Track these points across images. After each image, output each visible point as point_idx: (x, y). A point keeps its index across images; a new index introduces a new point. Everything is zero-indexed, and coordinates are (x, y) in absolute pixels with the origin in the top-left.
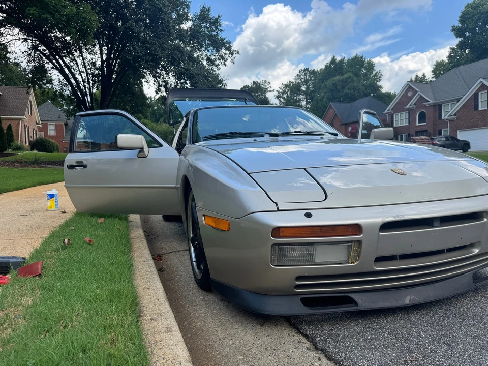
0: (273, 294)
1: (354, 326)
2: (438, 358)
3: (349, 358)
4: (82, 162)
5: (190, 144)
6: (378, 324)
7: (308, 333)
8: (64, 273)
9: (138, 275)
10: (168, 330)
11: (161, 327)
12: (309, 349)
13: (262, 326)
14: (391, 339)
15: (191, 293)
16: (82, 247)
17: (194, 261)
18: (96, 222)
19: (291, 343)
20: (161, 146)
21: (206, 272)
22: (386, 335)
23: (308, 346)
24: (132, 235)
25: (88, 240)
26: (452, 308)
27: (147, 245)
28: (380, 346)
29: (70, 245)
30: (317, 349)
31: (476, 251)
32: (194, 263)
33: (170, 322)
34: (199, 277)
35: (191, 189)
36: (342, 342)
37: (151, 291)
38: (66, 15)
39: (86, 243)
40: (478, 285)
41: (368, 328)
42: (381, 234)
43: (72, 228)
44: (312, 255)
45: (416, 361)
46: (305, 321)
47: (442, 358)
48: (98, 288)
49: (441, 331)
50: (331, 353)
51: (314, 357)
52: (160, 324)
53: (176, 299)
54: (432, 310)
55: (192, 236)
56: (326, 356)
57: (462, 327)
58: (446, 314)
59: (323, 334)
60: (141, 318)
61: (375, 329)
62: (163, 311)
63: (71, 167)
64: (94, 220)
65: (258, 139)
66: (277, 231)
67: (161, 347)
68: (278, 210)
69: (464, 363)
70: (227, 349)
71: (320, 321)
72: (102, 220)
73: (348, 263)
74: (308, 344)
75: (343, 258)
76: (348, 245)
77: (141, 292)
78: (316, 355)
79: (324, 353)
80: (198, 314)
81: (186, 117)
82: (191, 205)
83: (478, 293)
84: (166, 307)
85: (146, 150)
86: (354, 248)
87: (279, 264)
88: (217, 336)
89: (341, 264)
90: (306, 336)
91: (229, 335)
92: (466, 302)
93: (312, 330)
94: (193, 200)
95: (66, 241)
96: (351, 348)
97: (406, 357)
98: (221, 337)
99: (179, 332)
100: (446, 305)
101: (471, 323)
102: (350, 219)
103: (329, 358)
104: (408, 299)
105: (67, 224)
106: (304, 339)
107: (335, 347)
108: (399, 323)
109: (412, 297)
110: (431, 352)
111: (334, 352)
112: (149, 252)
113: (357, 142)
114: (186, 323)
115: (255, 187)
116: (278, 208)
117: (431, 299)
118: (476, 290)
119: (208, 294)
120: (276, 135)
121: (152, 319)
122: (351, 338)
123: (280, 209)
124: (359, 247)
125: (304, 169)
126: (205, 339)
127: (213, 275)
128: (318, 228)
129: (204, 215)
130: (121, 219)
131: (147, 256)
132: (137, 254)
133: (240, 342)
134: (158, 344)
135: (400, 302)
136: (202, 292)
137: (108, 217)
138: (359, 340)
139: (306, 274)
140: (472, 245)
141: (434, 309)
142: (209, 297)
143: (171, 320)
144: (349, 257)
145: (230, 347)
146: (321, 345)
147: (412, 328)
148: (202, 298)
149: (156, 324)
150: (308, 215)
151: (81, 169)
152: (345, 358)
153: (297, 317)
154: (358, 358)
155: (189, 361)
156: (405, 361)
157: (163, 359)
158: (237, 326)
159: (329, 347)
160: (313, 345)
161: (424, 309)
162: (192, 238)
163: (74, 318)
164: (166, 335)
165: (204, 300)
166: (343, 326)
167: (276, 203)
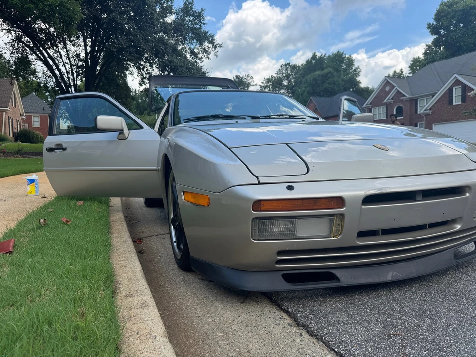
0: (254, 270)
1: (336, 302)
2: (422, 332)
3: (332, 333)
4: (61, 145)
5: (171, 126)
6: (360, 300)
7: (289, 310)
8: (37, 251)
9: (116, 254)
10: (144, 305)
11: (136, 303)
12: (290, 325)
13: (242, 303)
14: (374, 314)
15: (171, 273)
16: (58, 227)
17: (175, 242)
18: (75, 204)
19: (272, 320)
20: (141, 128)
21: (186, 252)
22: (368, 311)
23: (289, 322)
24: (112, 218)
25: (65, 221)
26: (434, 284)
27: (126, 227)
28: (363, 321)
29: (45, 224)
30: (298, 325)
31: (458, 227)
32: (175, 244)
33: (146, 298)
34: (179, 258)
35: (171, 169)
36: (324, 318)
37: (128, 269)
38: (49, 6)
39: (62, 223)
40: (459, 261)
41: (351, 304)
42: (364, 207)
43: (50, 210)
44: (293, 229)
45: (399, 335)
46: (287, 299)
47: (426, 332)
48: (71, 264)
49: (424, 306)
50: (313, 329)
51: (295, 332)
52: (135, 300)
53: (155, 280)
54: (413, 287)
55: (172, 216)
56: (308, 332)
57: (445, 303)
58: (428, 290)
59: (305, 310)
60: (116, 294)
61: (357, 305)
62: (140, 288)
63: (50, 150)
64: (73, 203)
65: (240, 121)
66: (258, 205)
67: (135, 322)
68: (260, 184)
69: (448, 336)
70: (206, 327)
71: (302, 298)
72: (81, 203)
73: (330, 237)
74: (289, 320)
75: (325, 232)
76: (330, 219)
77: (118, 270)
78: (298, 331)
79: (306, 329)
80: (177, 292)
81: (168, 102)
82: (172, 185)
83: (459, 271)
84: (143, 284)
85: (126, 132)
86: (337, 221)
87: (259, 239)
88: (196, 313)
89: (323, 238)
90: (287, 312)
91: (208, 313)
92: (447, 279)
93: (294, 307)
94: (174, 180)
95: (42, 221)
96: (333, 323)
97: (389, 332)
98: (200, 315)
99: (156, 307)
100: (428, 282)
101: (453, 298)
102: (333, 192)
103: (311, 334)
104: (390, 275)
105: (45, 207)
106: (285, 316)
107: (317, 323)
108: (381, 299)
109: (395, 273)
110: (414, 326)
111: (316, 328)
112: (128, 233)
113: (338, 124)
114: (165, 301)
115: (236, 161)
116: (259, 182)
117: (414, 275)
118: (456, 267)
119: (188, 274)
120: (258, 118)
121: (127, 296)
122: (334, 313)
123: (261, 182)
124: (341, 221)
125: (286, 144)
126: (184, 317)
127: (193, 254)
128: (301, 201)
129: (184, 192)
130: (100, 202)
131: (126, 237)
132: (116, 235)
133: (219, 320)
134: (133, 319)
135: (382, 278)
136: (182, 272)
137: (88, 201)
138: (341, 315)
139: (287, 249)
140: (454, 221)
141: (416, 286)
142: (189, 276)
143: (147, 296)
144: (331, 231)
145: (209, 324)
146: (303, 321)
147: (395, 304)
148: (182, 278)
149: (131, 300)
150: (290, 188)
151: (60, 152)
152: (327, 333)
153: (278, 293)
154: (341, 333)
155: (165, 336)
156: (388, 335)
157: (137, 333)
158: (217, 304)
159: (311, 323)
160: (295, 321)
161: (405, 285)
162: (173, 219)
163: (43, 293)
164: (142, 310)
165: (184, 280)
166: (325, 303)
167: (256, 176)
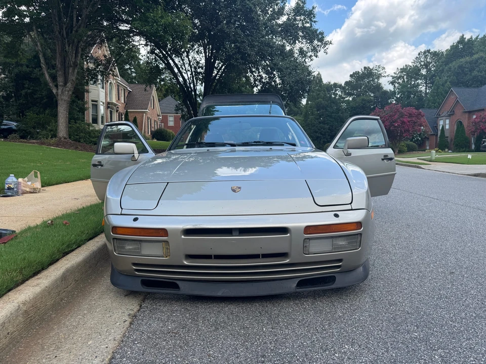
4: (101, 162)
12: (129, 315)
13: (125, 296)
20: (146, 152)
23: (132, 313)
25: (65, 223)
31: (288, 260)
42: (183, 237)
44: (141, 249)
51: (124, 319)
63: (95, 165)
66: (115, 229)
73: (164, 257)
75: (160, 253)
85: (136, 155)
86: (165, 246)
89: (159, 257)
95: (50, 222)
116: (122, 213)
120: (233, 145)
124: (168, 246)
135: (214, 293)
144: (163, 253)
150: (135, 219)
167: (122, 209)
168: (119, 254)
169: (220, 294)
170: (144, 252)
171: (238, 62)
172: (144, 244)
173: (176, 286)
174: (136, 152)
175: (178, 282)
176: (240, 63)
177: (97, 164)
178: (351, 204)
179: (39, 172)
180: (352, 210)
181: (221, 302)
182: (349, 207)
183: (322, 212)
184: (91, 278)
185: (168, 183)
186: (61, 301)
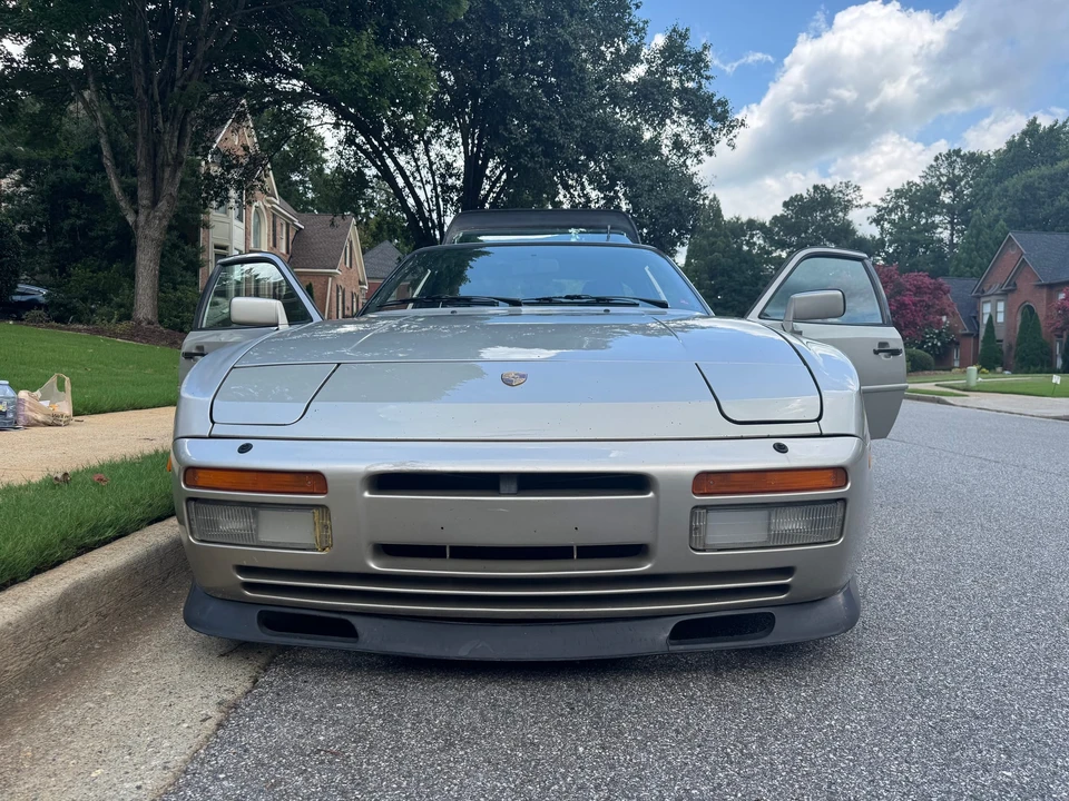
4: (203, 347)
13: (221, 655)
20: (307, 321)
22: (375, 707)
25: (96, 479)
31: (647, 565)
42: (367, 495)
44: (251, 527)
63: (187, 356)
66: (191, 474)
68: (210, 437)
85: (283, 327)
87: (202, 538)
89: (304, 550)
95: (60, 476)
109: (483, 644)
115: (208, 393)
116: (211, 433)
120: (518, 303)
124: (330, 520)
135: (446, 650)
139: (245, 563)
150: (244, 448)
156: (316, 751)
167: (213, 422)
168: (202, 541)
169: (463, 652)
170: (265, 537)
171: (536, 162)
172: (264, 514)
173: (347, 631)
174: (283, 319)
175: (353, 620)
176: (541, 163)
177: (194, 351)
178: (818, 420)
179: (67, 379)
180: (821, 436)
181: (467, 677)
182: (813, 428)
183: (742, 438)
184: (146, 612)
185: (339, 364)
186: (53, 663)
